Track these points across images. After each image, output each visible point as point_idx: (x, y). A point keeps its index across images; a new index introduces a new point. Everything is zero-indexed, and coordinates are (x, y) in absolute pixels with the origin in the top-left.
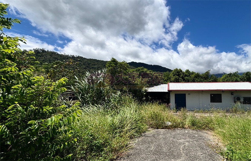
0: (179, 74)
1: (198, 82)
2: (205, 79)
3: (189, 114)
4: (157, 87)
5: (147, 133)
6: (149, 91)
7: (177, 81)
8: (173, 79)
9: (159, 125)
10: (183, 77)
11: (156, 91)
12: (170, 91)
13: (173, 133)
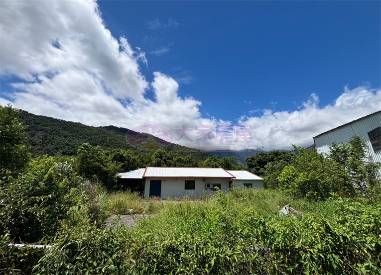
0: (161, 156)
4: (133, 171)
6: (122, 178)
7: (158, 165)
8: (154, 162)
10: (165, 160)
12: (145, 178)
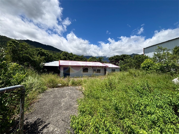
0: (66, 55)
1: (77, 61)
2: (81, 60)
3: (71, 79)
4: (51, 62)
5: (47, 91)
6: (46, 65)
7: (65, 59)
8: (63, 58)
9: (54, 86)
10: (68, 57)
11: (51, 66)
12: (60, 66)
13: (63, 89)
